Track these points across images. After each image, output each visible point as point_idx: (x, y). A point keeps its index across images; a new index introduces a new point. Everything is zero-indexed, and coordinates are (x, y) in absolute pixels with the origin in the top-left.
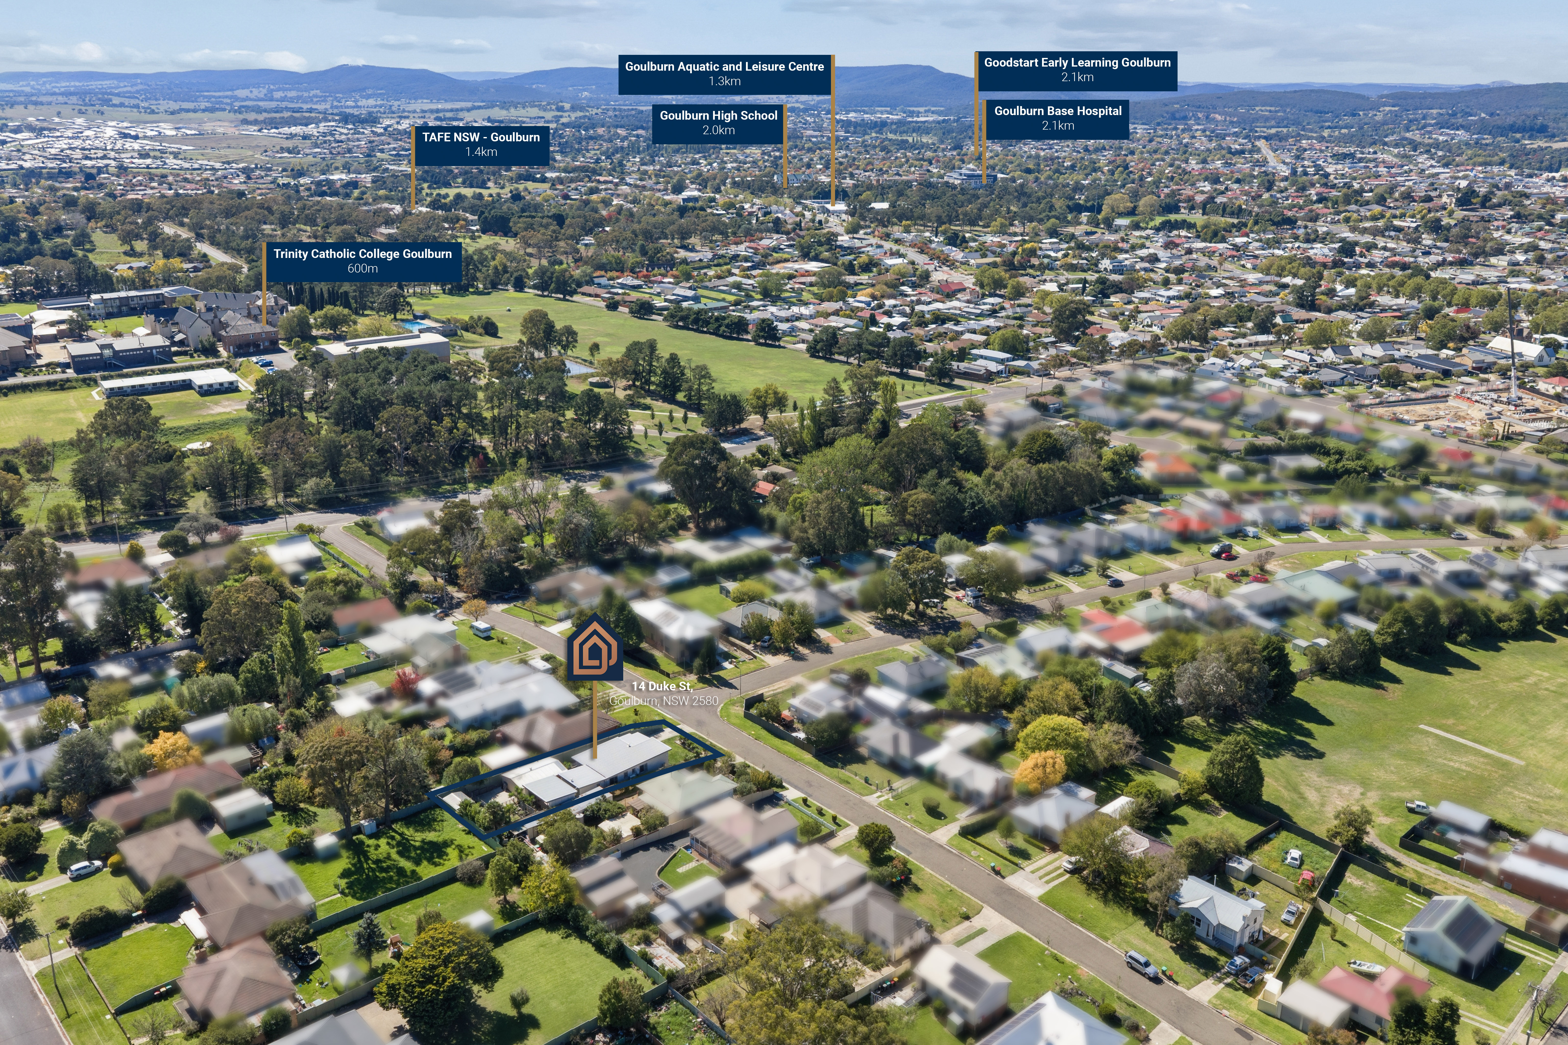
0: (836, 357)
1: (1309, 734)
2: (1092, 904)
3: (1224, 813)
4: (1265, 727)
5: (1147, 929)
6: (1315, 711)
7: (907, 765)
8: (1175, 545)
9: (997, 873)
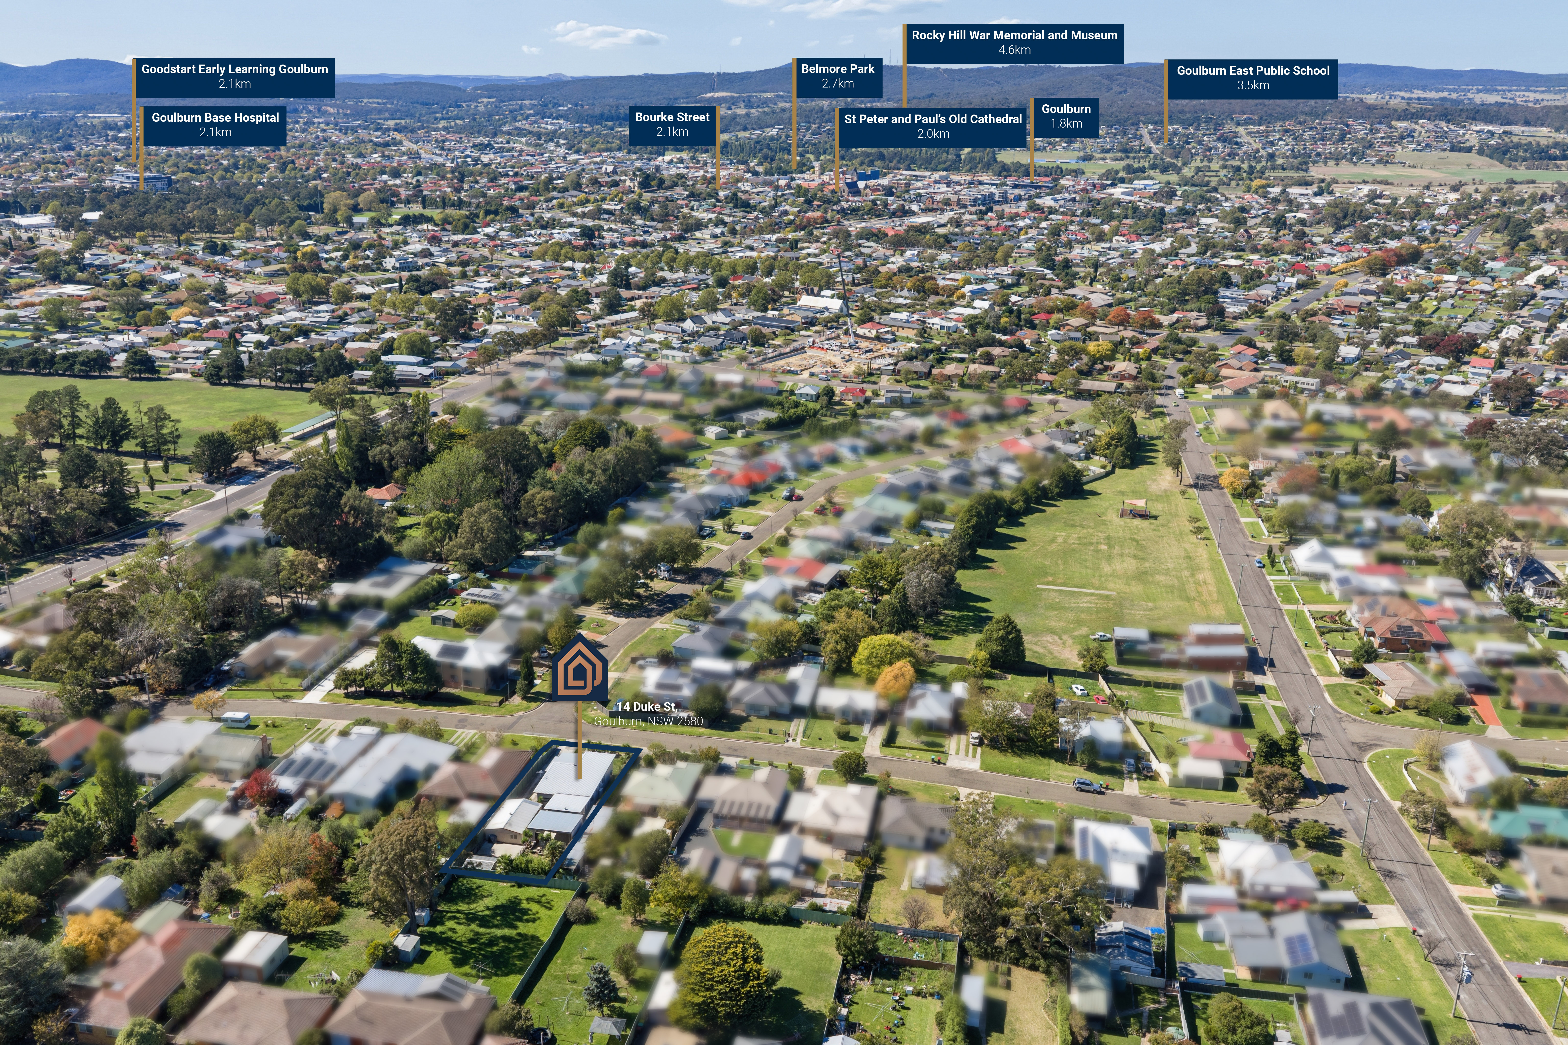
0: (246, 382)
1: (986, 611)
2: (1013, 761)
3: (1009, 676)
4: (956, 613)
5: (1060, 765)
6: (970, 594)
7: (786, 710)
8: (752, 498)
9: (939, 762)
